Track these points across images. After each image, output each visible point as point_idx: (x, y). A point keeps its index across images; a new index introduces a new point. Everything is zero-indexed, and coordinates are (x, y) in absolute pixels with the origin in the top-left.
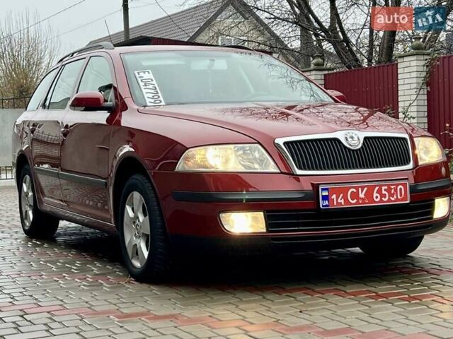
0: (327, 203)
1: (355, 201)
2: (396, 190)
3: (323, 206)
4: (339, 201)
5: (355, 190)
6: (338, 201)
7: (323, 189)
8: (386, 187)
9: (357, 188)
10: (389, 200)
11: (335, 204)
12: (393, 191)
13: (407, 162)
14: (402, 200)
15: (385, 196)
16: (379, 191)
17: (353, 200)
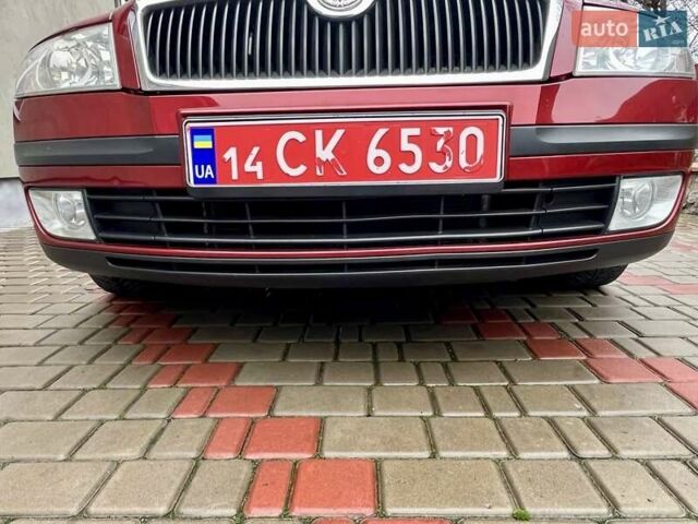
0: (209, 171)
1: (302, 169)
2: (452, 141)
3: (197, 181)
4: (248, 167)
5: (300, 137)
6: (243, 169)
7: (195, 132)
8: (416, 131)
9: (308, 130)
10: (425, 171)
11: (235, 176)
12: (440, 144)
13: (528, 60)
14: (473, 173)
15: (409, 158)
16: (390, 144)
17: (293, 165)
